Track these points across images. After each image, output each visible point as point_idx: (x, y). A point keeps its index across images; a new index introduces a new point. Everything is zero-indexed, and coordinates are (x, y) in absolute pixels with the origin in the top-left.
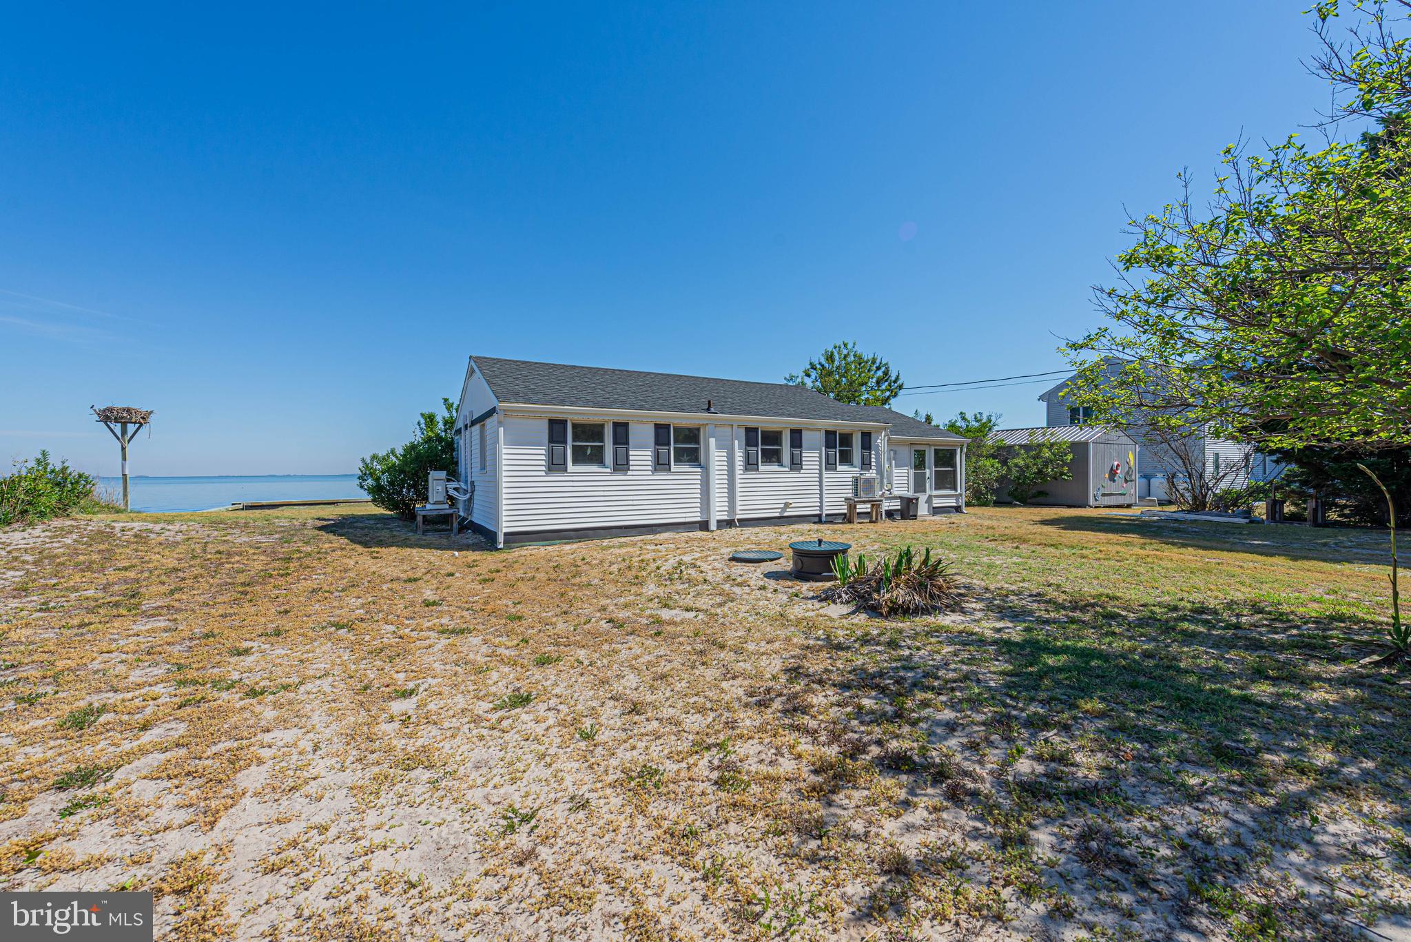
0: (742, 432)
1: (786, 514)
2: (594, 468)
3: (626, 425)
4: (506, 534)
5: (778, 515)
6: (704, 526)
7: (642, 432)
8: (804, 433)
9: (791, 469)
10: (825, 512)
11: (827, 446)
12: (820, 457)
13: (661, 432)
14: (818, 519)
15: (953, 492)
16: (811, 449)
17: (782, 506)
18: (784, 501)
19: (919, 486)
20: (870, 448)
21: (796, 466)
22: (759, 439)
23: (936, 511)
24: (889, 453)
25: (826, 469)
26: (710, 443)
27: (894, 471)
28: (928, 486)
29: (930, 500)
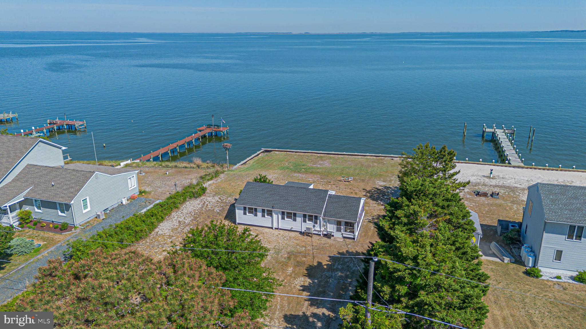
0: (281, 212)
1: (292, 229)
2: (251, 215)
4: (238, 223)
5: (290, 229)
8: (297, 214)
9: (293, 220)
10: (303, 231)
11: (303, 217)
12: (302, 219)
13: (263, 211)
14: (300, 233)
15: (353, 234)
16: (299, 217)
18: (291, 227)
19: (339, 230)
20: (317, 219)
21: (295, 220)
22: (286, 214)
23: (344, 237)
24: (326, 220)
25: (303, 222)
26: (273, 213)
27: (328, 225)
28: (342, 231)
29: (342, 234)
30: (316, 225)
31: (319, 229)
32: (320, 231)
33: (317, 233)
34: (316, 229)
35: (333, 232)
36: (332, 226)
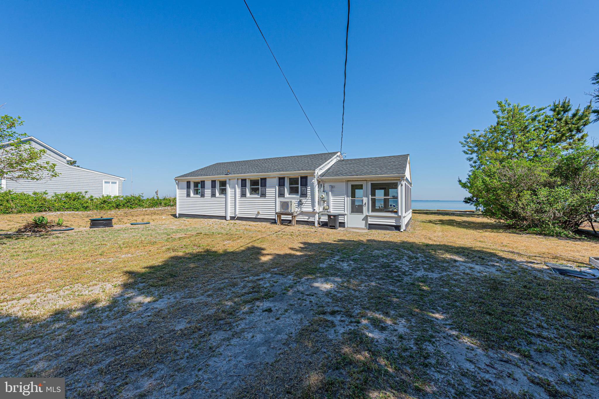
0: (240, 181)
1: (258, 217)
3: (204, 181)
4: (179, 214)
5: (254, 217)
6: (225, 218)
7: (208, 184)
8: (268, 180)
9: (261, 197)
11: (279, 185)
12: (276, 191)
13: (214, 184)
14: (275, 221)
15: (393, 215)
16: (271, 187)
17: (256, 213)
18: (257, 211)
19: (357, 209)
20: (306, 185)
21: (263, 195)
22: (248, 183)
23: (371, 227)
24: (327, 186)
25: (279, 196)
26: (228, 185)
27: (331, 198)
28: (365, 209)
29: (366, 219)
30: (304, 200)
31: (311, 210)
32: (313, 213)
33: (305, 218)
34: (304, 210)
35: (344, 215)
36: (340, 199)
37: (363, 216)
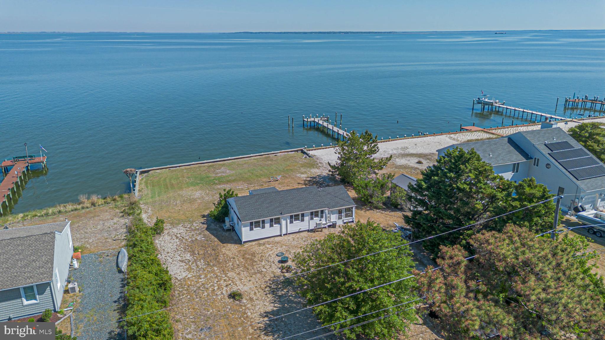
0: (289, 216)
2: (259, 228)
3: (264, 220)
4: (244, 242)
8: (305, 213)
9: (301, 221)
10: (310, 228)
11: (311, 215)
12: (309, 218)
13: (271, 221)
14: (308, 231)
15: (351, 218)
16: (306, 216)
17: (299, 229)
19: (340, 218)
20: (323, 213)
22: (294, 217)
23: (345, 223)
24: (330, 212)
25: (311, 220)
26: (282, 220)
27: (332, 216)
28: (343, 217)
32: (326, 224)
33: (323, 226)
34: (323, 223)
35: (336, 221)
36: (335, 215)
37: (342, 220)
